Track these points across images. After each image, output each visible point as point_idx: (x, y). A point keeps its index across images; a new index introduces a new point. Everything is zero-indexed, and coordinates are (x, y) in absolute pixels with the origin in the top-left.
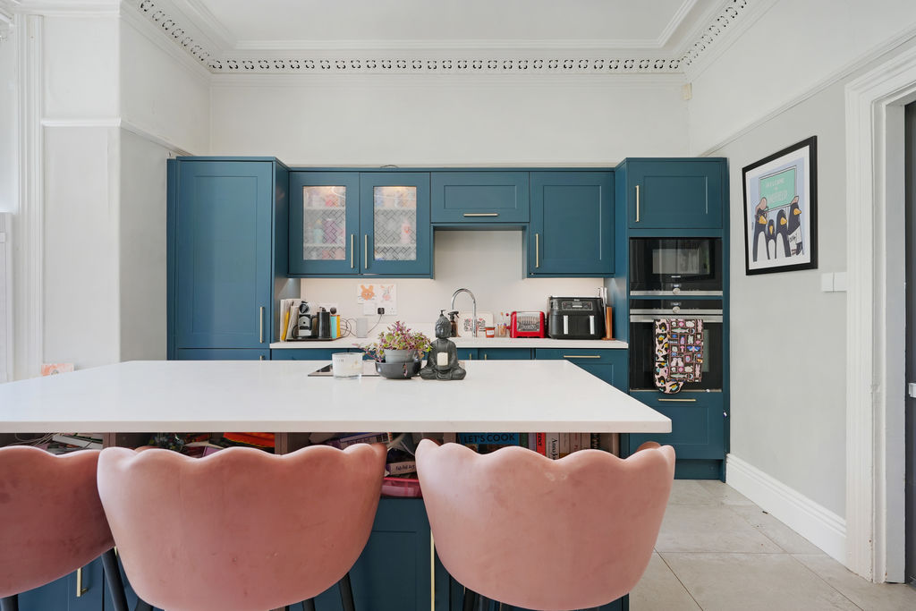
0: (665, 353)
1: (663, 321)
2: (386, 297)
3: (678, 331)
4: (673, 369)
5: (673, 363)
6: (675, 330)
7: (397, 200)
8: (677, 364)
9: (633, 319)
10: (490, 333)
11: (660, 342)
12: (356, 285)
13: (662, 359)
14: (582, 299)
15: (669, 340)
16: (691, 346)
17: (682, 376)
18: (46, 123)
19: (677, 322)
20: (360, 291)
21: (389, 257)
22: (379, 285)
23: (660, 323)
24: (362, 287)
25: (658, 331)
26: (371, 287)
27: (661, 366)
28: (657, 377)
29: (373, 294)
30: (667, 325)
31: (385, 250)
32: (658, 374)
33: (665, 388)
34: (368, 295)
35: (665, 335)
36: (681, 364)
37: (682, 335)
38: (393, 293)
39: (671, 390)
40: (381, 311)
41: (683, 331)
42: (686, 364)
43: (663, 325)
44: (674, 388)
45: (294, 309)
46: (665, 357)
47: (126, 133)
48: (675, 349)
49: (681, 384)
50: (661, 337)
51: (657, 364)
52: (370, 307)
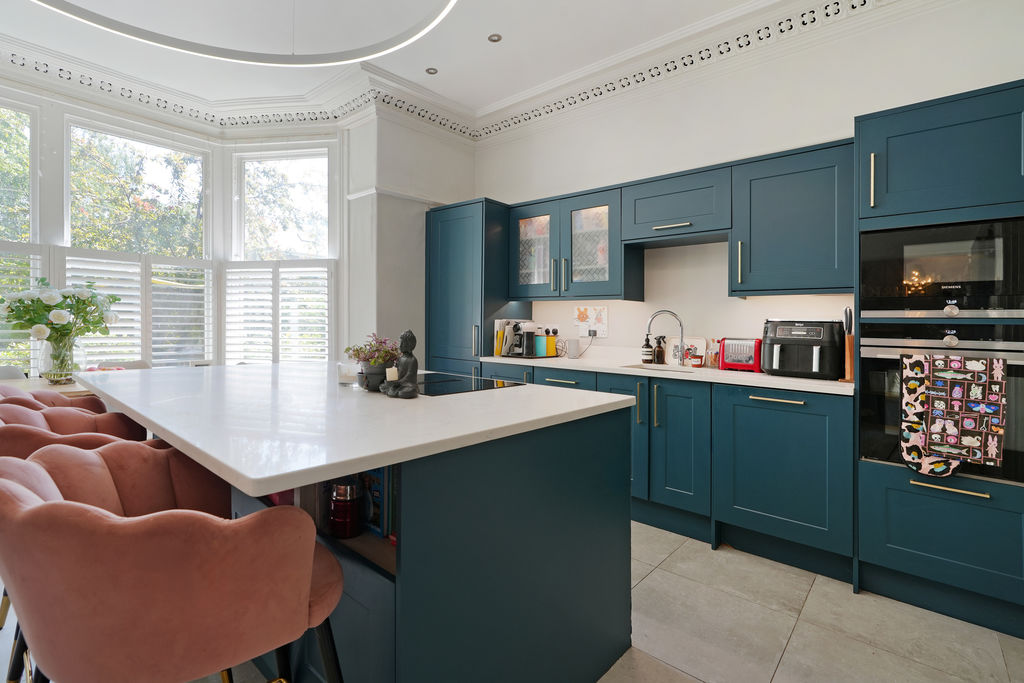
0: (920, 409)
1: (918, 356)
2: (599, 320)
3: (949, 375)
4: (936, 438)
5: (937, 427)
6: (941, 374)
7: (594, 220)
8: (944, 429)
9: (866, 353)
10: (697, 361)
11: (912, 391)
12: (574, 307)
13: (916, 419)
14: (806, 323)
15: (927, 388)
16: (977, 402)
17: (955, 451)
18: (351, 197)
19: (947, 361)
20: (576, 313)
21: (585, 278)
22: (593, 307)
23: (912, 361)
24: (579, 309)
25: (907, 373)
26: (586, 309)
27: (911, 429)
28: (904, 445)
29: (587, 317)
30: (926, 365)
31: (582, 272)
32: (907, 441)
33: (919, 466)
34: (583, 317)
35: (921, 381)
36: (952, 430)
37: (954, 383)
38: (604, 315)
39: (932, 471)
40: (593, 334)
41: (960, 376)
42: (964, 433)
43: (918, 364)
44: (940, 468)
45: (509, 329)
46: (920, 415)
47: (382, 197)
48: (940, 405)
49: (955, 464)
50: (913, 384)
51: (904, 425)
52: (584, 329)
